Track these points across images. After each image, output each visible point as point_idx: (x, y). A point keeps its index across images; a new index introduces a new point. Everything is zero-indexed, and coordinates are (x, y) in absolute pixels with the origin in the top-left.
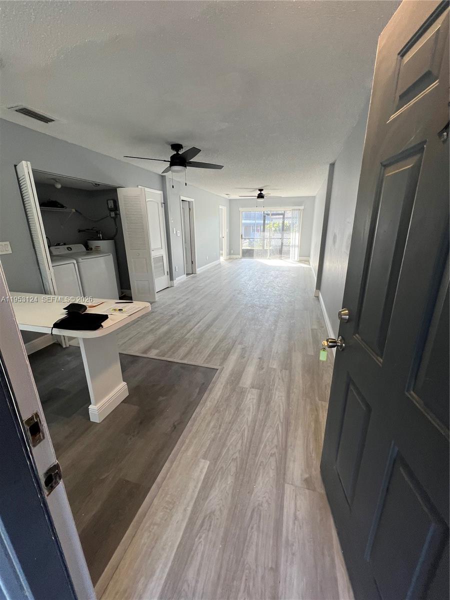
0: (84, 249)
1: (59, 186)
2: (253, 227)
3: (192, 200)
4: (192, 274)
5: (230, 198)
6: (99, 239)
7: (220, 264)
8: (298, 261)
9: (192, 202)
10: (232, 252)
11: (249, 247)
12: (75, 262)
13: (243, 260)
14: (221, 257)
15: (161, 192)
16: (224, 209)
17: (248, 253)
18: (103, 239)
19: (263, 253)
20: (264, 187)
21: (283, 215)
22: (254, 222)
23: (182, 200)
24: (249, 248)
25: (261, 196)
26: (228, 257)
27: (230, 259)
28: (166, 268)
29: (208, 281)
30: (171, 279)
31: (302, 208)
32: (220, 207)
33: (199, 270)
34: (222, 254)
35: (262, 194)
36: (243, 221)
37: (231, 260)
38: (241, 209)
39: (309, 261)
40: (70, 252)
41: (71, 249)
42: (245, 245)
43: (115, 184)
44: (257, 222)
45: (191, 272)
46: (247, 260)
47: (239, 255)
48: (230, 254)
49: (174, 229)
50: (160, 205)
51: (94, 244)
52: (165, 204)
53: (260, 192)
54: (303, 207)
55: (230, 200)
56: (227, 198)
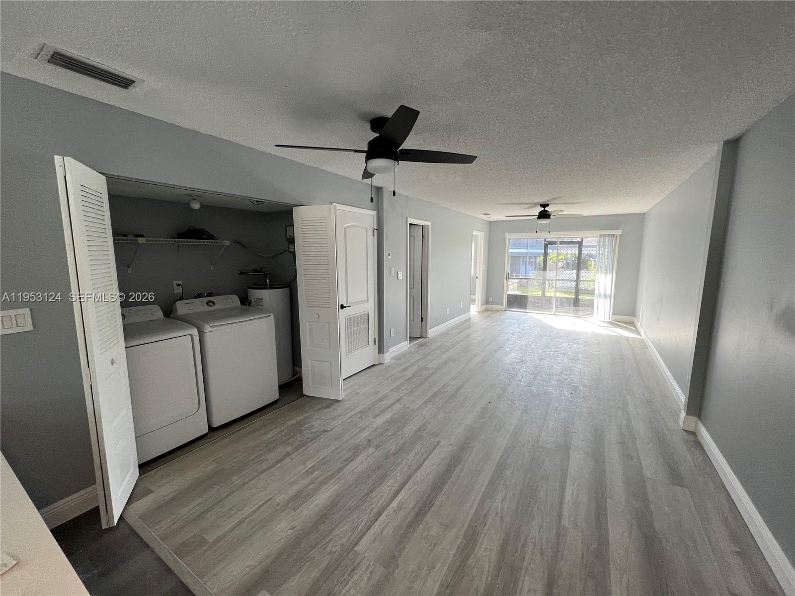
0: (238, 302)
1: (196, 206)
2: (523, 257)
3: (428, 223)
4: (421, 337)
5: (490, 220)
6: (265, 287)
7: (469, 319)
8: (611, 323)
9: (428, 226)
10: (491, 299)
11: (519, 291)
12: (195, 332)
13: (508, 313)
14: (472, 306)
15: (374, 213)
16: (480, 236)
17: (517, 301)
18: (272, 287)
19: (544, 303)
20: (549, 201)
21: (580, 244)
22: (526, 251)
23: (410, 224)
24: (519, 293)
25: (544, 215)
26: (484, 306)
27: (487, 310)
28: (373, 333)
29: (445, 356)
30: (381, 350)
31: (618, 232)
32: (474, 233)
33: (432, 332)
34: (475, 300)
35: (547, 211)
36: (511, 251)
37: (488, 314)
38: (507, 235)
39: (632, 324)
40: (210, 309)
41: (214, 303)
42: (513, 288)
43: (288, 201)
44: (530, 251)
45: (417, 335)
46: (515, 314)
47: (503, 305)
48: (487, 302)
49: (393, 269)
50: (370, 233)
51: (256, 294)
52: (379, 230)
53: (543, 209)
54: (621, 231)
55: (490, 222)
56: (487, 219)
